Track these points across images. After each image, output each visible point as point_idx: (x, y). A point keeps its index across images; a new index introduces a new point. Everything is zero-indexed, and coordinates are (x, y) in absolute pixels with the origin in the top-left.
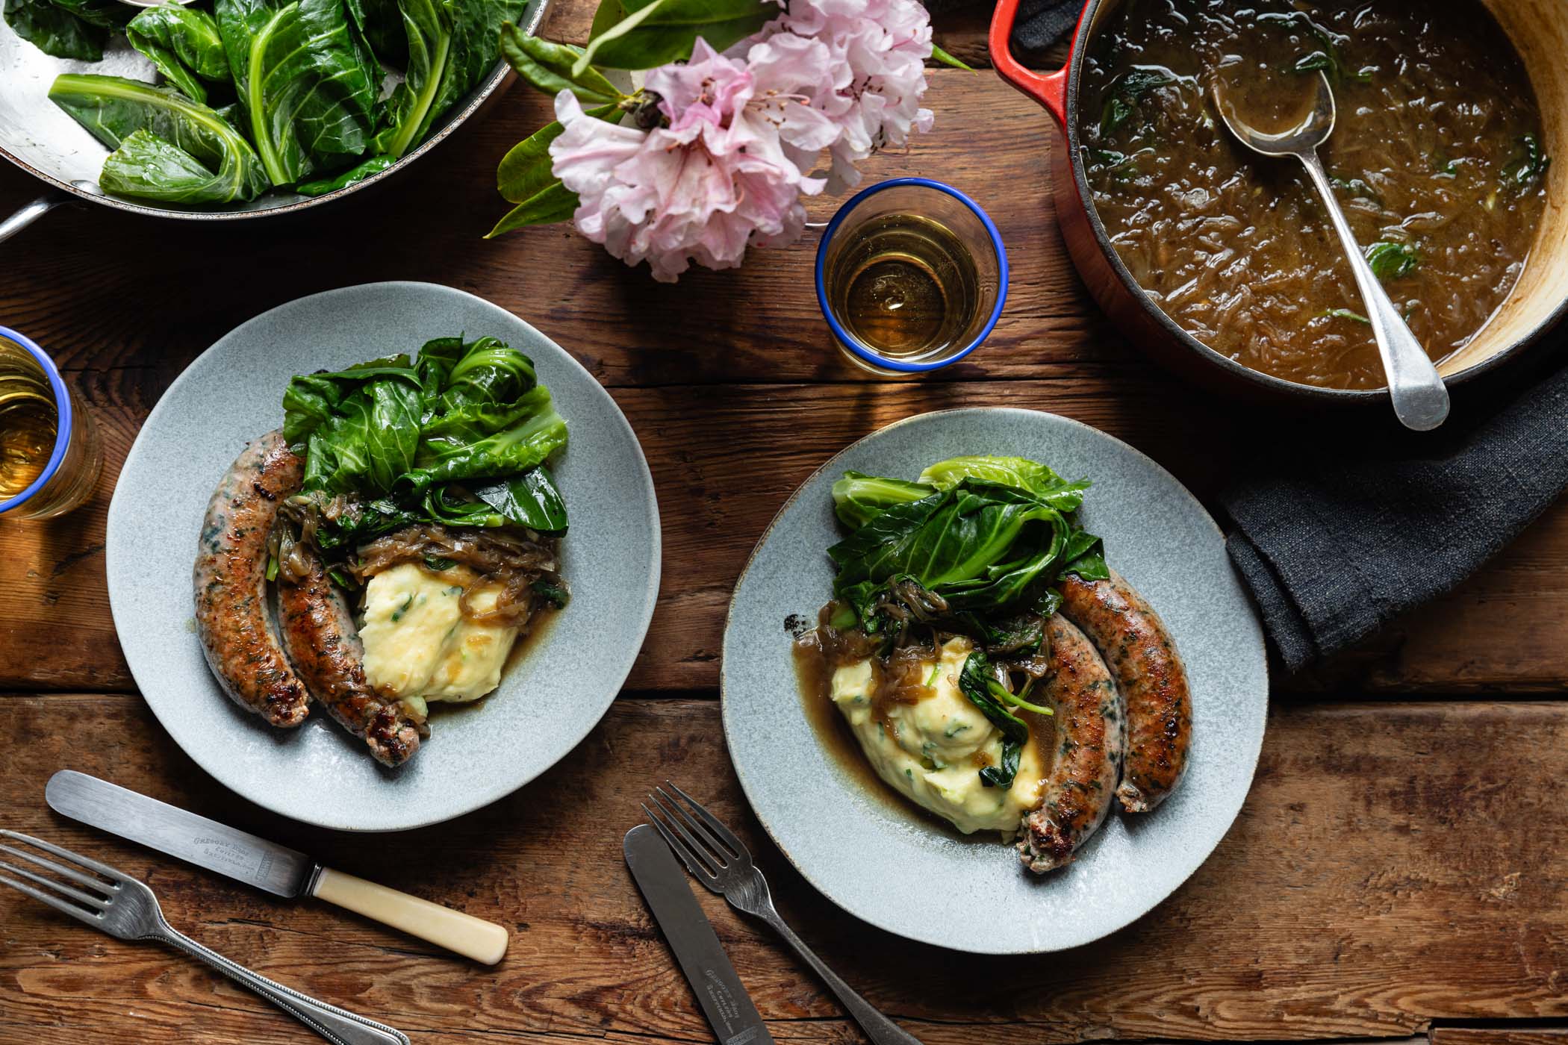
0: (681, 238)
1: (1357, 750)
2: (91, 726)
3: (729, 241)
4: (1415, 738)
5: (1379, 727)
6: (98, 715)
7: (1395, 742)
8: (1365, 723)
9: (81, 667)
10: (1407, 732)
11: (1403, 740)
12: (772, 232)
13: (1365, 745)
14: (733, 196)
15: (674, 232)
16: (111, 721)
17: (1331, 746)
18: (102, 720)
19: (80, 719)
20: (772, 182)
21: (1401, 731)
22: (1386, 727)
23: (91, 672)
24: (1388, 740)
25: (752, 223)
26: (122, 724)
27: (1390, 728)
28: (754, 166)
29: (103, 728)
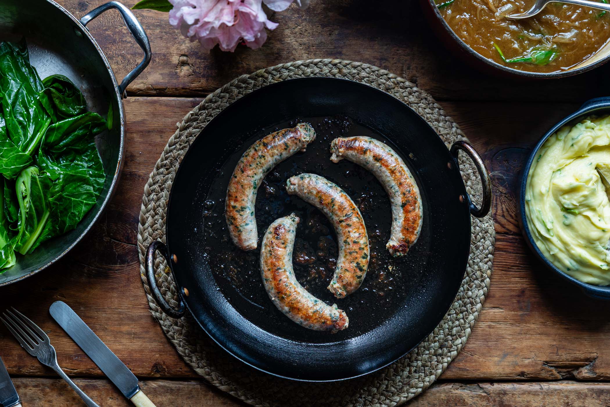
0: (208, 32)
1: (580, 405)
2: (26, 391)
3: (230, 39)
4: (605, 400)
5: (589, 395)
6: (29, 386)
7: (597, 401)
8: (583, 393)
9: (15, 366)
10: (602, 397)
11: (600, 400)
12: (249, 39)
13: (583, 403)
14: (233, 20)
15: (206, 30)
16: (35, 389)
17: (568, 403)
18: (31, 388)
19: (22, 388)
20: (252, 18)
21: (599, 396)
22: (592, 395)
23: (19, 369)
24: (594, 400)
25: (240, 33)
26: (39, 390)
27: (594, 395)
28: (245, 9)
29: (31, 392)
